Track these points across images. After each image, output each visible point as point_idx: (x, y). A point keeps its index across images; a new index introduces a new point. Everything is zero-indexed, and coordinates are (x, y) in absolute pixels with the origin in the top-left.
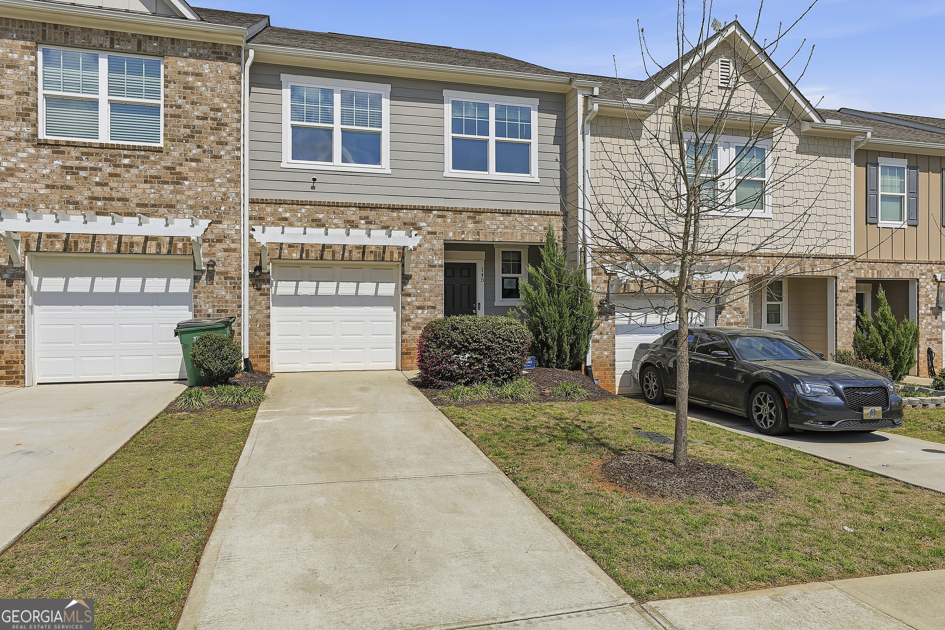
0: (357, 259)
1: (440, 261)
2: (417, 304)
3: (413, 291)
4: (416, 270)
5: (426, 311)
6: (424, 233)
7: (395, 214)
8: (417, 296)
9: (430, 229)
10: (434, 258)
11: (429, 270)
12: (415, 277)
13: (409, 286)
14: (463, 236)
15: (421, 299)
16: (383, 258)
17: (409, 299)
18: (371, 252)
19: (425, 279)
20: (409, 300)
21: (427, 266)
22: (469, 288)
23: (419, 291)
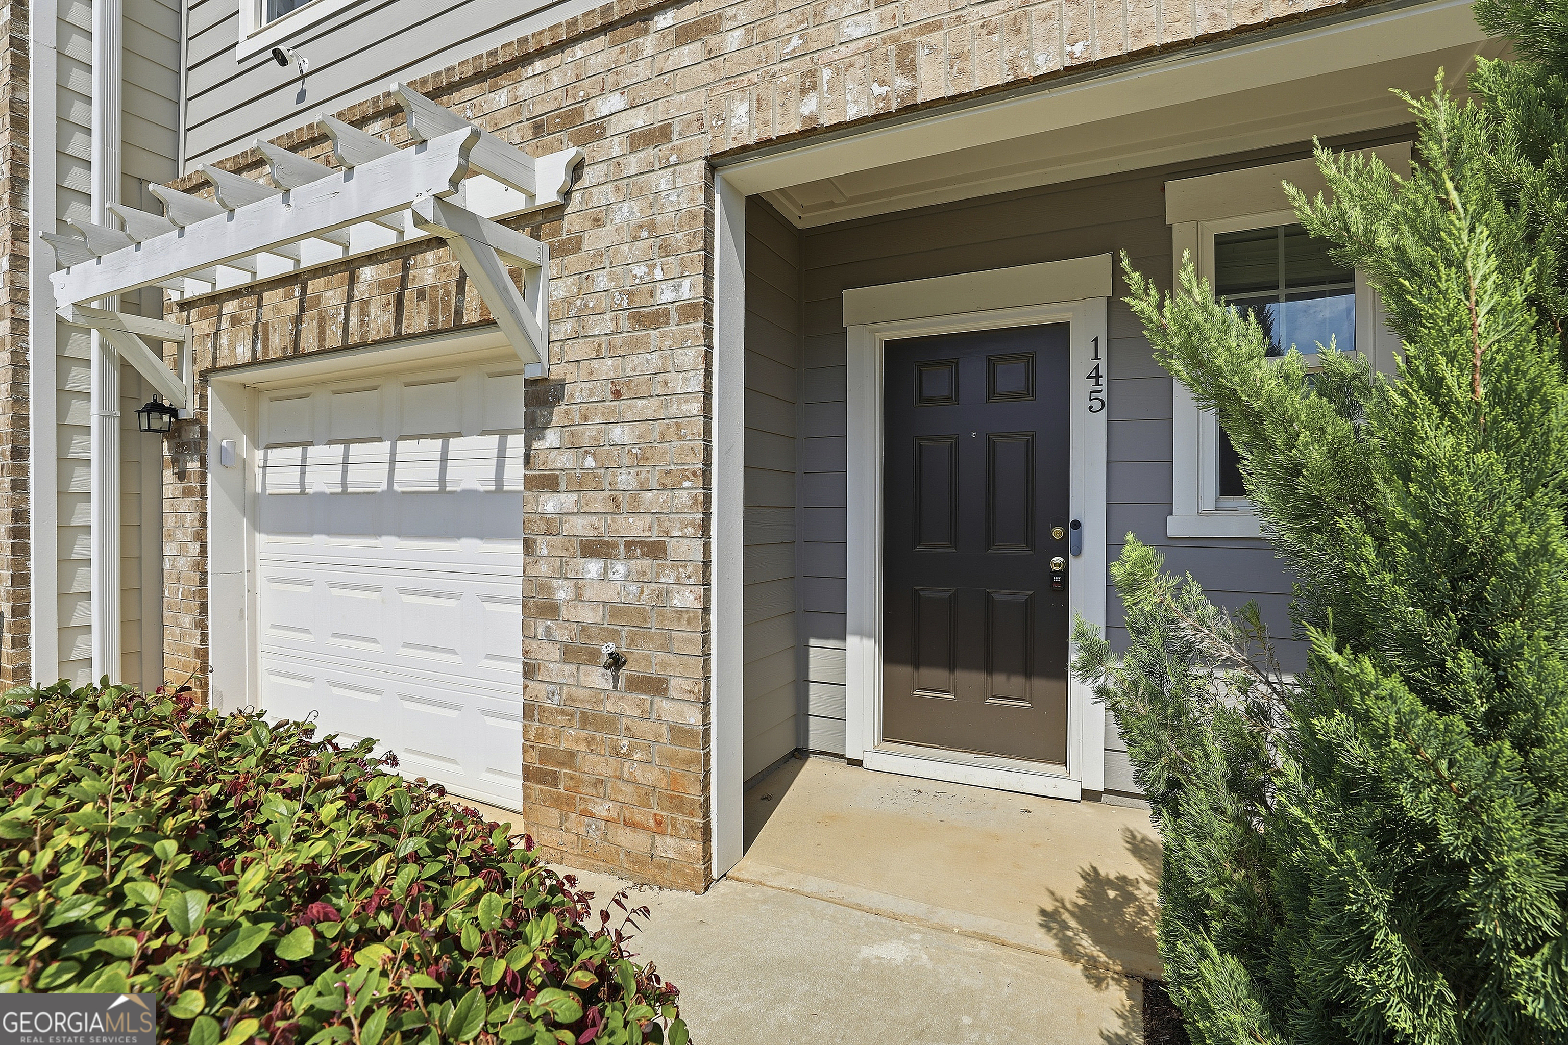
0: (383, 334)
1: (686, 282)
2: (580, 526)
3: (563, 461)
4: (579, 350)
5: (620, 568)
6: (616, 151)
7: (501, 98)
8: (579, 486)
9: (638, 120)
10: (658, 275)
11: (634, 346)
12: (576, 392)
13: (551, 438)
14: (810, 105)
15: (599, 501)
16: (459, 313)
17: (550, 503)
18: (421, 294)
19: (617, 394)
20: (549, 508)
21: (625, 324)
22: (1030, 447)
23: (590, 462)
